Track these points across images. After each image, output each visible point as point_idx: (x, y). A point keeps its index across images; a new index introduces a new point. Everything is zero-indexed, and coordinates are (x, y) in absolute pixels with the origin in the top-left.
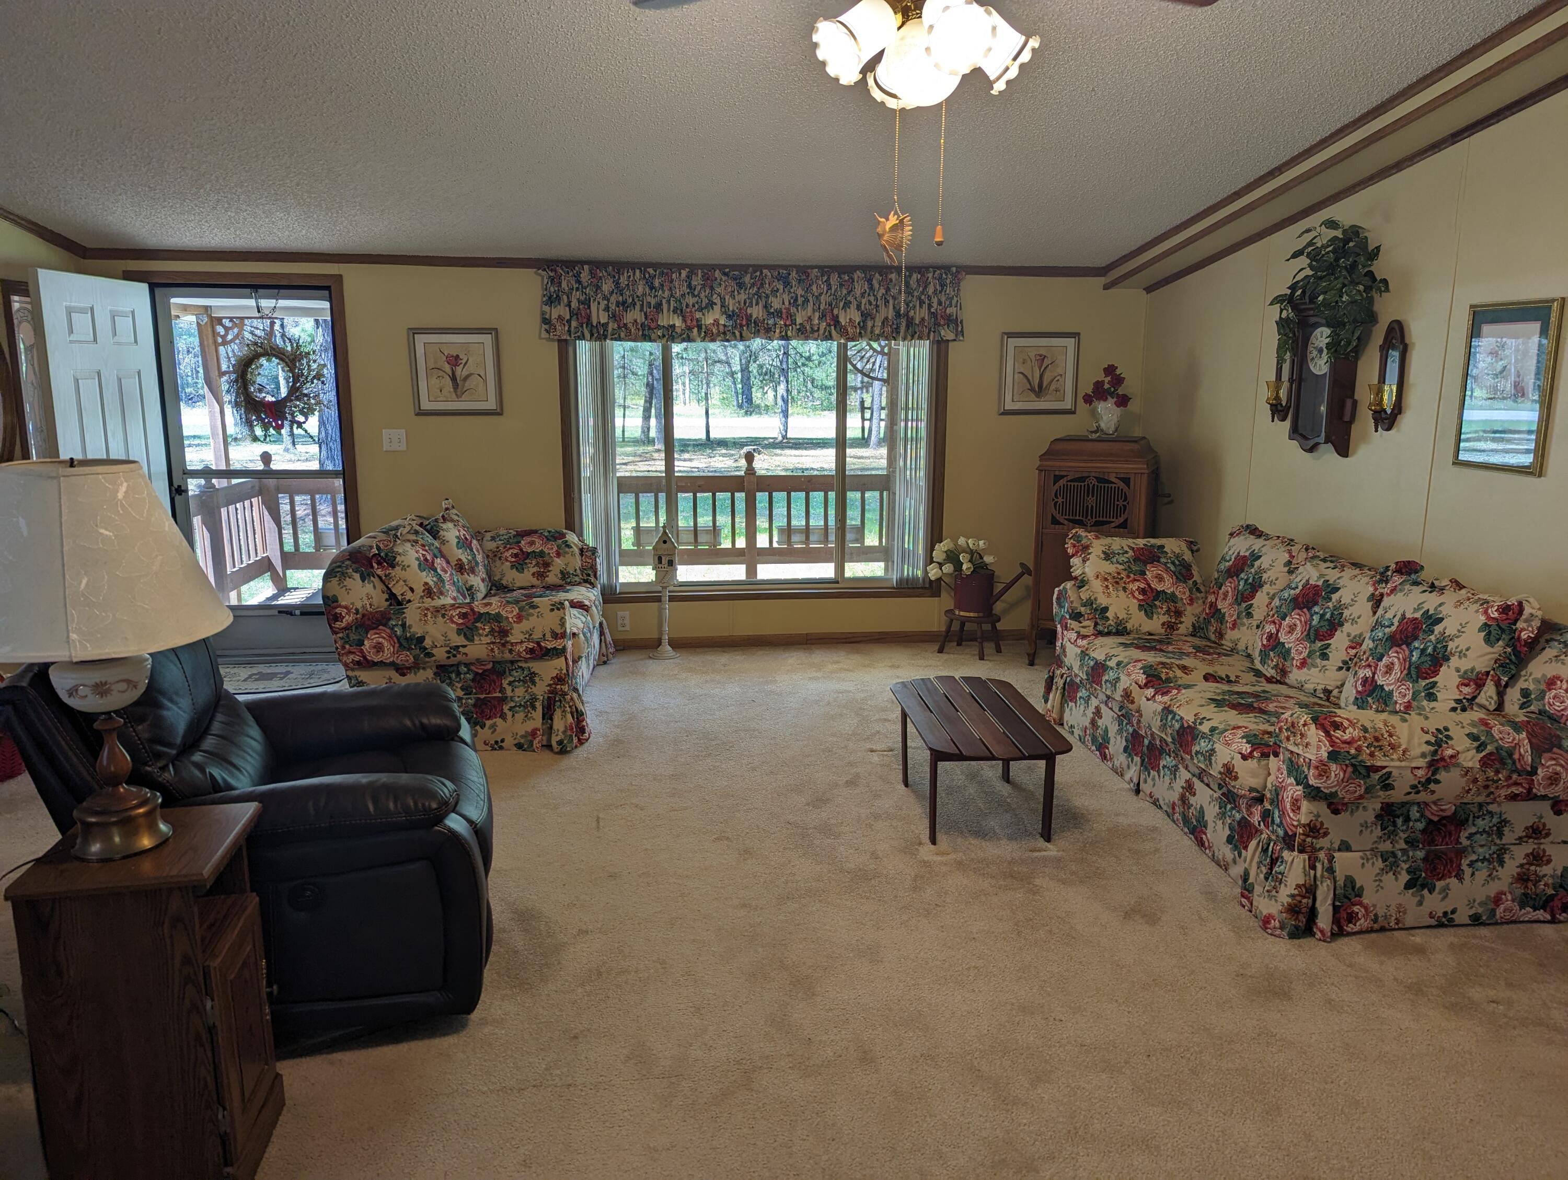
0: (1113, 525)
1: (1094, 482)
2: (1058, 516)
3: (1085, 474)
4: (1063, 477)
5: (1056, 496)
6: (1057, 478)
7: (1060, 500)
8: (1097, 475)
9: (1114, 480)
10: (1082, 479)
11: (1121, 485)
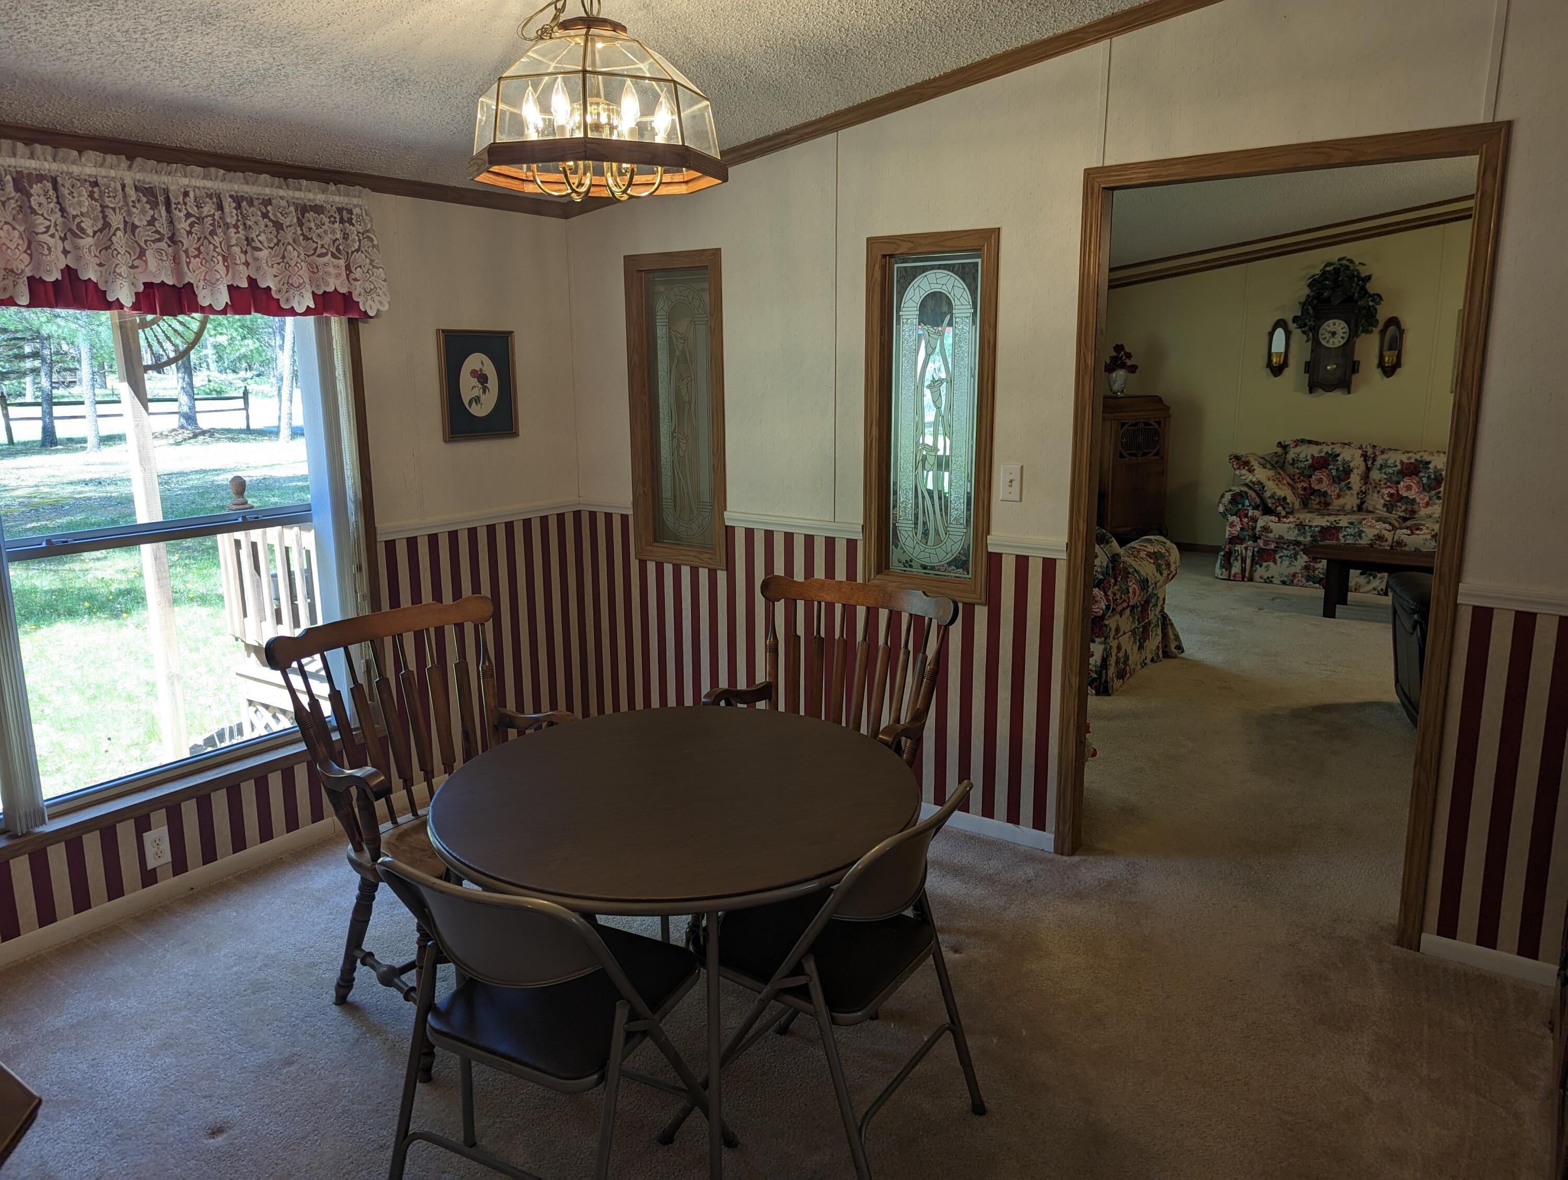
0: (1152, 454)
1: (1143, 425)
2: (1123, 452)
3: (1138, 421)
4: (1126, 423)
5: (1122, 438)
6: (1123, 425)
7: (1124, 440)
8: (1145, 421)
9: (1153, 423)
10: (1136, 424)
11: (1157, 426)
